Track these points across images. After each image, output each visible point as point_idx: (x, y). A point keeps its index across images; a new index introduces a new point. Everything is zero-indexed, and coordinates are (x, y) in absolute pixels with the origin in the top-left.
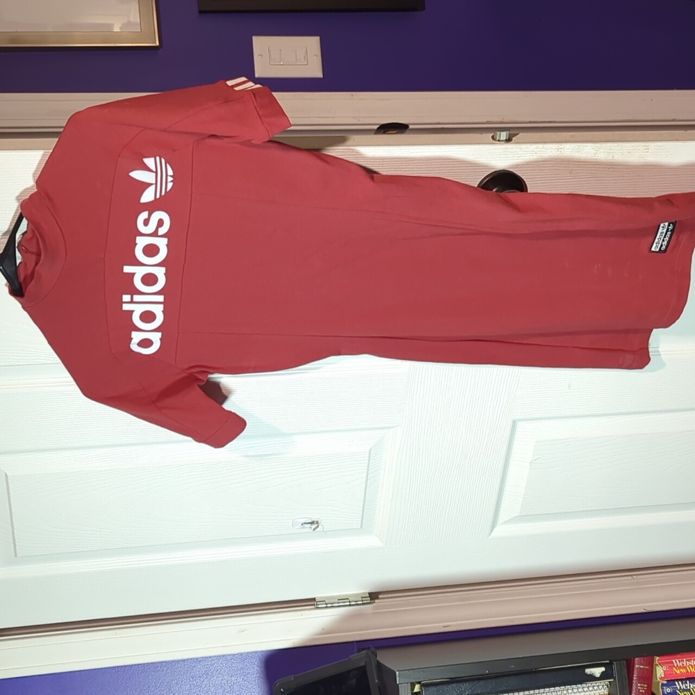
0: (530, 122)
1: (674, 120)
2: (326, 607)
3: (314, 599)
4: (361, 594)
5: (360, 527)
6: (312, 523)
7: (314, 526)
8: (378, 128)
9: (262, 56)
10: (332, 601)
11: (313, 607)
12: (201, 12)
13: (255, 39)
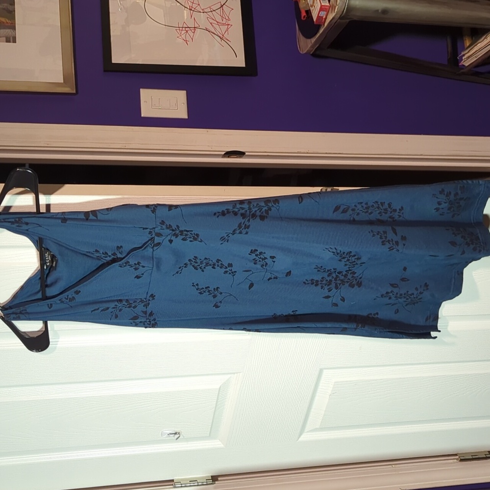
0: (326, 153)
1: (421, 155)
2: (182, 486)
3: (173, 481)
4: (206, 477)
5: (208, 435)
6: (176, 434)
7: (177, 436)
8: (224, 154)
9: (146, 102)
10: (185, 482)
11: (172, 486)
12: (105, 71)
13: (141, 90)
